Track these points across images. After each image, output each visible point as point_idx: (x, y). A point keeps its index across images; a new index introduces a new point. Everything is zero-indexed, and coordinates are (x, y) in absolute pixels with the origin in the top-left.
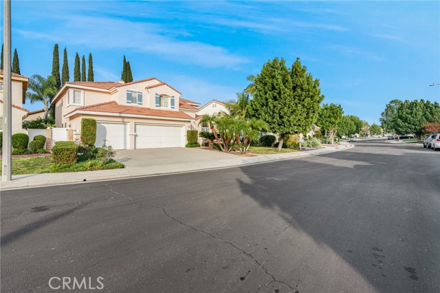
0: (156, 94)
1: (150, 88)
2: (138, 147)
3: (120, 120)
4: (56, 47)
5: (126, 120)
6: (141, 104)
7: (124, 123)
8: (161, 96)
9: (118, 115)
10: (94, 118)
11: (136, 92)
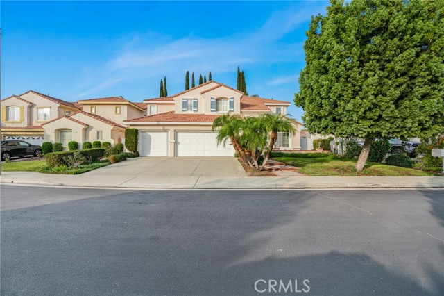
0: (212, 98)
1: (204, 92)
2: (180, 154)
3: (161, 128)
4: (188, 73)
5: (166, 128)
6: (197, 111)
7: (166, 131)
8: (217, 100)
9: (156, 123)
10: (137, 128)
11: (191, 99)
